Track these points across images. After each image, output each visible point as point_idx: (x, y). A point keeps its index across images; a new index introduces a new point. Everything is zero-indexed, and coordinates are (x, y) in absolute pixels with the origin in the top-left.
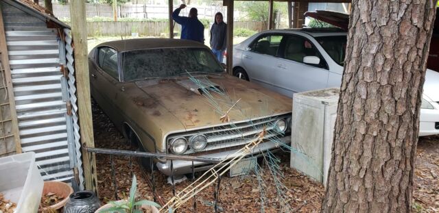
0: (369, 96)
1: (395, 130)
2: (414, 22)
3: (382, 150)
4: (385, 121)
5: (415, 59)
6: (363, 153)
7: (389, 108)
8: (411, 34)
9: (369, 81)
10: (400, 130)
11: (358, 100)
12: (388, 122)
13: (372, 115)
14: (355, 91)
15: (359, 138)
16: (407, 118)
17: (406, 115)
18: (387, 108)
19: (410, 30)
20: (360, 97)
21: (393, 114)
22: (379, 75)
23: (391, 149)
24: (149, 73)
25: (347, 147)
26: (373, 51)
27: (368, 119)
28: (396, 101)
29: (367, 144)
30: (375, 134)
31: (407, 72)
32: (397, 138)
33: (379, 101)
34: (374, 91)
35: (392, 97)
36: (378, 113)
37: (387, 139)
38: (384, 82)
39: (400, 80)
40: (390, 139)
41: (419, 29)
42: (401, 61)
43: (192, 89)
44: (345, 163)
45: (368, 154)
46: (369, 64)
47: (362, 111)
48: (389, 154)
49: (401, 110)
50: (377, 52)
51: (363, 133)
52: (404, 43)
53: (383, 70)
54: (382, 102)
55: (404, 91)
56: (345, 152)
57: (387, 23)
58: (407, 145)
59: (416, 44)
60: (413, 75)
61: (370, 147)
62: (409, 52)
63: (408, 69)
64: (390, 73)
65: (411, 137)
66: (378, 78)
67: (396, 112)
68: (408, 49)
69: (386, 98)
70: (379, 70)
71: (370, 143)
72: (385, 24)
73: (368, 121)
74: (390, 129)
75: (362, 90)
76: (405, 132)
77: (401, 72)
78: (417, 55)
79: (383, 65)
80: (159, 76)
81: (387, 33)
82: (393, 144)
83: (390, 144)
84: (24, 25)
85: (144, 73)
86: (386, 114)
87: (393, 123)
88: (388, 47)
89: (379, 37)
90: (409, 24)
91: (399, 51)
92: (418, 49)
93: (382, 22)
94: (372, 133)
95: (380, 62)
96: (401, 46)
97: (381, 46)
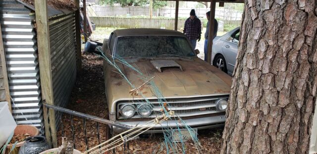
0: (251, 84)
1: (276, 123)
2: (301, 6)
3: (261, 141)
4: (265, 112)
5: (302, 48)
6: (243, 141)
7: (269, 98)
8: (297, 19)
9: (251, 68)
10: (282, 123)
11: (241, 87)
12: (269, 113)
13: (253, 104)
14: (240, 78)
15: (240, 126)
16: (290, 112)
17: (290, 108)
18: (268, 98)
19: (297, 15)
20: (243, 83)
21: (274, 105)
22: (261, 63)
23: (270, 142)
24: (134, 53)
25: (230, 133)
26: (256, 37)
27: (248, 108)
28: (278, 92)
29: (247, 133)
30: (254, 124)
31: (291, 62)
32: (278, 131)
33: (261, 90)
34: (256, 79)
35: (275, 87)
36: (259, 102)
37: (267, 130)
38: (266, 71)
39: (283, 69)
40: (270, 131)
41: (307, 14)
42: (284, 48)
43: (157, 68)
44: (228, 148)
45: (247, 143)
46: (252, 51)
47: (244, 99)
48: (269, 147)
49: (284, 102)
50: (260, 38)
51: (243, 121)
52: (289, 29)
53: (265, 58)
54: (263, 91)
55: (288, 81)
56: (229, 138)
57: (271, 8)
58: (290, 140)
59: (304, 30)
60: (299, 65)
61: (249, 136)
62: (294, 40)
63: (293, 58)
64: (272, 61)
65: (297, 132)
66: (261, 65)
67: (277, 104)
68: (293, 37)
69: (267, 88)
70: (261, 57)
71: (250, 133)
72: (268, 8)
73: (249, 109)
74: (270, 121)
75: (245, 77)
76: (289, 126)
77: (285, 61)
78: (305, 42)
79: (266, 51)
80: (140, 55)
81: (271, 18)
82: (274, 138)
83: (270, 137)
84: (14, 9)
85: (130, 53)
86: (267, 105)
87: (274, 115)
88: (272, 33)
89: (262, 22)
90: (294, 8)
91: (282, 37)
92: (306, 37)
93: (266, 6)
94: (252, 122)
95: (263, 49)
96: (285, 32)
97: (264, 32)
